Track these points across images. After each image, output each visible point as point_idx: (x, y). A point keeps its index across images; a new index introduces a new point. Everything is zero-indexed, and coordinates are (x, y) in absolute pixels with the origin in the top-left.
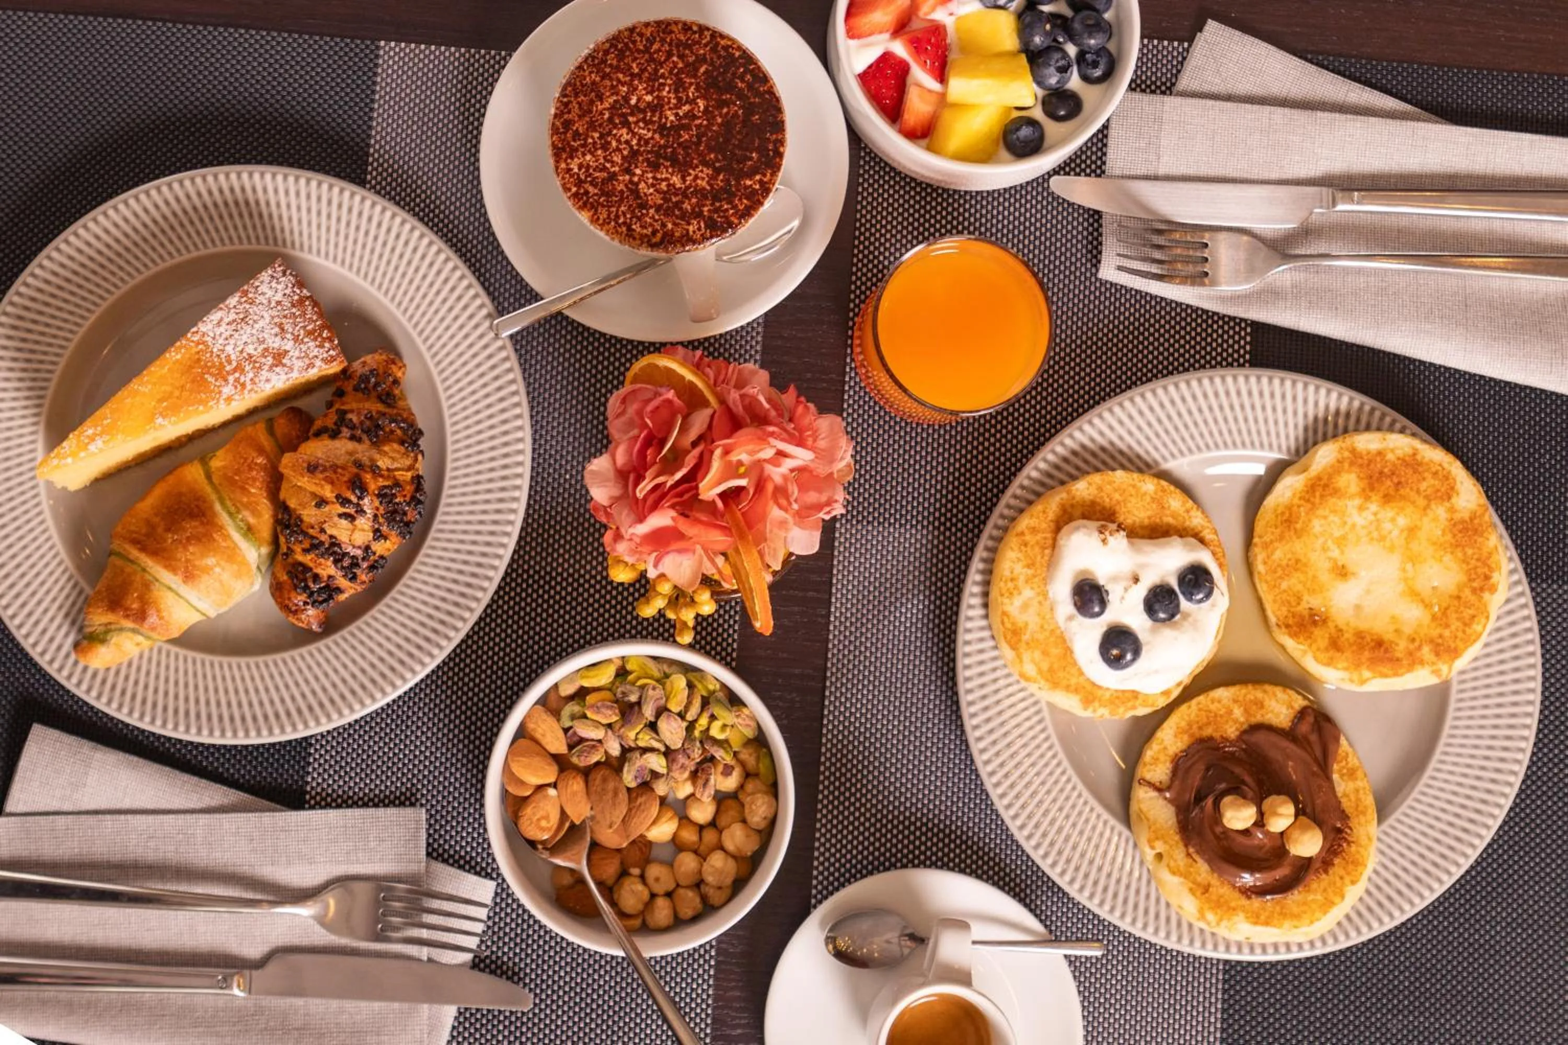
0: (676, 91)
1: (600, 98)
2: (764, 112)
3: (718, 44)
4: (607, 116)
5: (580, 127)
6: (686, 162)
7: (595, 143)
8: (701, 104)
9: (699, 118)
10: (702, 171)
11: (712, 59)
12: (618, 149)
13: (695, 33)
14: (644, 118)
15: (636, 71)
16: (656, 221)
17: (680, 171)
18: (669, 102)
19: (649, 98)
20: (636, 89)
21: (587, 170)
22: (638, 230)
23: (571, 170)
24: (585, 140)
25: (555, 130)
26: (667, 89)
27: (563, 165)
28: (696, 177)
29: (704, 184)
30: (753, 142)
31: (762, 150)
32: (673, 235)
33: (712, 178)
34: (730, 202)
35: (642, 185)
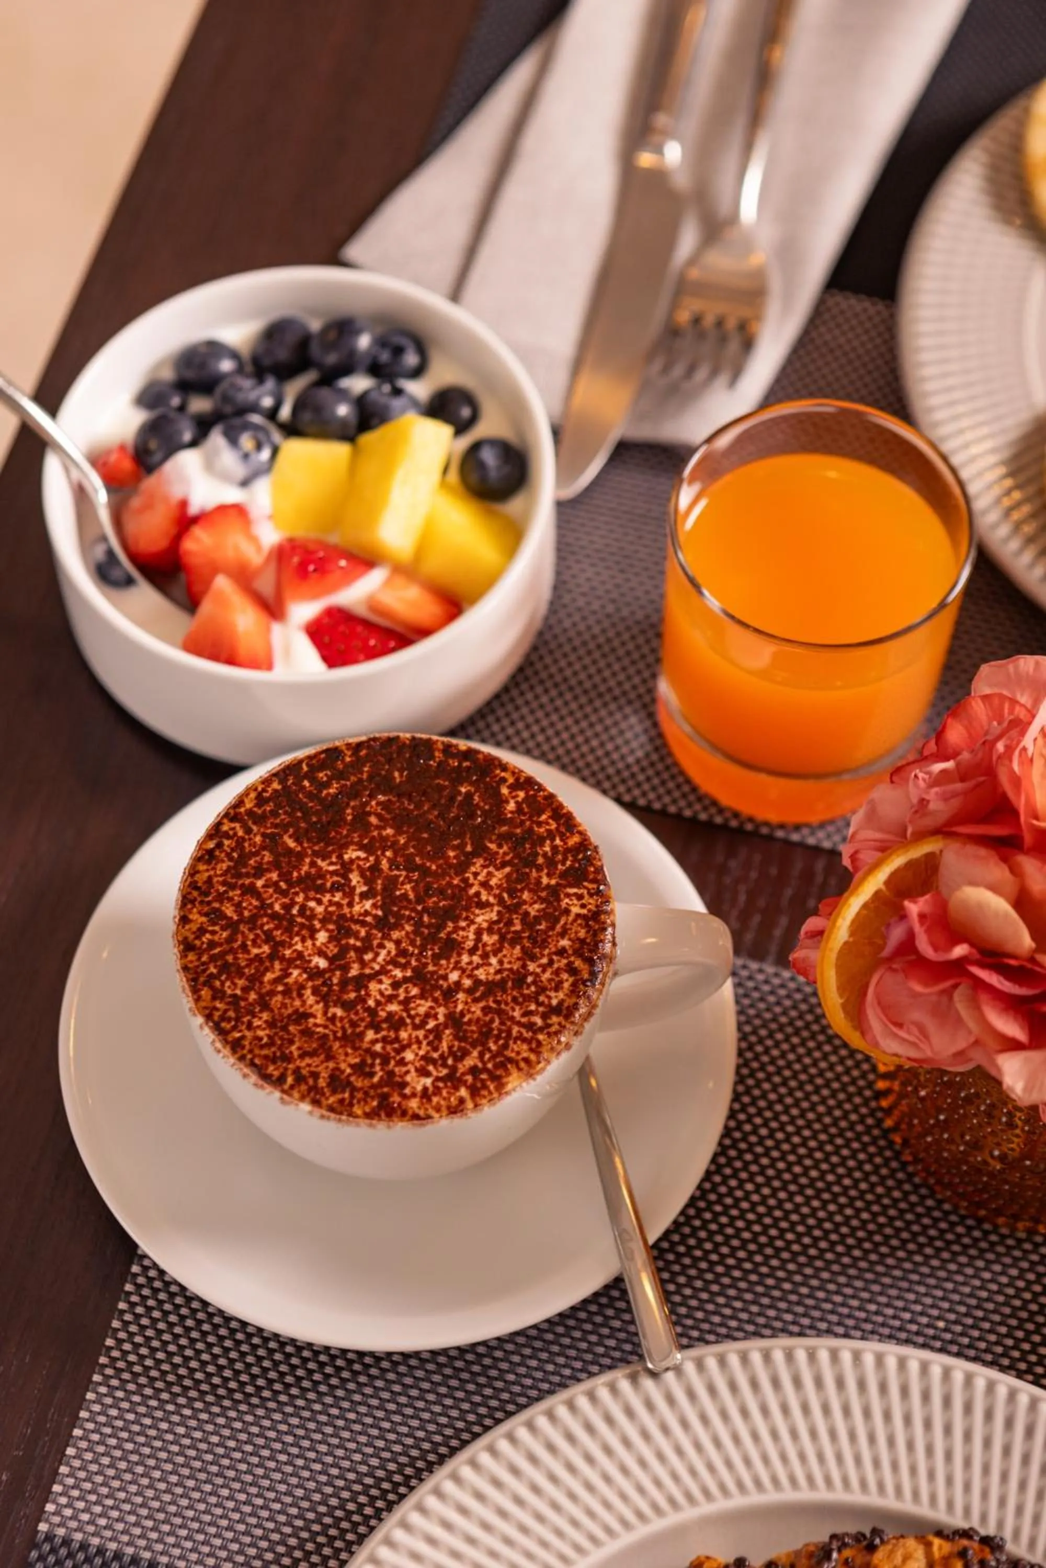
0: (321, 890)
1: (302, 1016)
2: (390, 761)
3: (250, 813)
4: (339, 1012)
5: (347, 1061)
6: (453, 897)
7: (384, 1040)
8: (352, 854)
9: (378, 862)
10: (476, 874)
11: (275, 826)
12: (406, 1002)
13: (219, 845)
14: (356, 949)
15: (266, 949)
16: (551, 962)
17: (467, 909)
18: (339, 905)
19: (322, 937)
20: (300, 955)
21: (434, 1062)
22: (561, 995)
23: (425, 1089)
24: (374, 1055)
25: (343, 1110)
26: (312, 904)
27: (414, 1104)
28: (485, 885)
29: (499, 875)
30: (441, 788)
31: (458, 777)
32: (582, 941)
33: (491, 858)
34: (541, 841)
35: (481, 974)
